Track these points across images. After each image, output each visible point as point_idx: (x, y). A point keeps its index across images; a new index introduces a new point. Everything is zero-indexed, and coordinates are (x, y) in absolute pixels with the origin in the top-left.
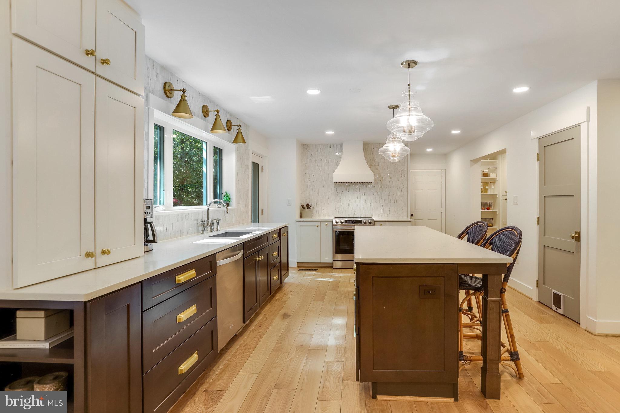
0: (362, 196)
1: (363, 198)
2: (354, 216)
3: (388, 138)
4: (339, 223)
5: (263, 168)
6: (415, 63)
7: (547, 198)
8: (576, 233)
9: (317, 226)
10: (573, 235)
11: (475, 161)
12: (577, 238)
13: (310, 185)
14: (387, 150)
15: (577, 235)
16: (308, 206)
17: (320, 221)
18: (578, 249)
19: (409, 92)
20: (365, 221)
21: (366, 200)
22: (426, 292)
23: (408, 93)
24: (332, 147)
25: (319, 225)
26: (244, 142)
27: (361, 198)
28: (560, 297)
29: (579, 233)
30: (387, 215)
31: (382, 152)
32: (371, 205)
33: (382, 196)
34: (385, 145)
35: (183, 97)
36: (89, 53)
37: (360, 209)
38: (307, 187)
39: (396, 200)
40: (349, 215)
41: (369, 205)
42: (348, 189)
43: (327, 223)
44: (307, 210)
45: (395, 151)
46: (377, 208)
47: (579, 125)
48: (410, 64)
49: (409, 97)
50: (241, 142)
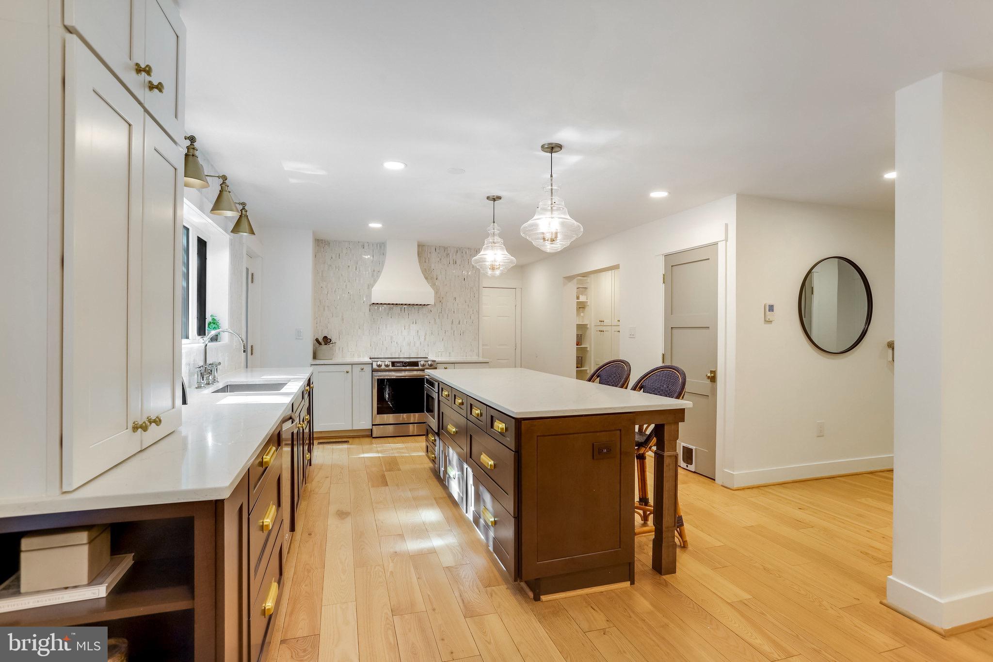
0: (411, 325)
1: (414, 327)
2: (399, 355)
3: (486, 242)
4: (383, 367)
5: (255, 276)
6: (560, 147)
7: (674, 331)
8: (711, 372)
9: (347, 372)
10: (709, 375)
11: (570, 278)
12: (713, 379)
13: (328, 306)
14: (483, 260)
15: (712, 375)
16: (327, 340)
17: (352, 364)
18: (714, 392)
19: (552, 186)
20: (422, 363)
21: (418, 332)
22: (600, 451)
23: (550, 187)
24: (366, 247)
25: (350, 370)
26: (252, 232)
27: (411, 328)
28: (691, 450)
29: (714, 372)
30: (450, 353)
31: (478, 261)
32: (425, 339)
33: (442, 325)
34: (482, 253)
35: (191, 150)
36: (139, 70)
37: (409, 344)
38: (324, 309)
39: (462, 331)
40: (391, 355)
41: (422, 339)
42: (390, 314)
43: (362, 366)
44: (324, 347)
45: (495, 261)
46: (434, 344)
47: (716, 244)
48: (553, 148)
49: (552, 192)
50: (248, 231)
